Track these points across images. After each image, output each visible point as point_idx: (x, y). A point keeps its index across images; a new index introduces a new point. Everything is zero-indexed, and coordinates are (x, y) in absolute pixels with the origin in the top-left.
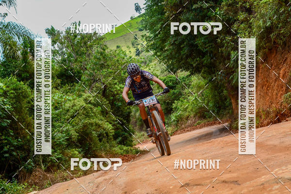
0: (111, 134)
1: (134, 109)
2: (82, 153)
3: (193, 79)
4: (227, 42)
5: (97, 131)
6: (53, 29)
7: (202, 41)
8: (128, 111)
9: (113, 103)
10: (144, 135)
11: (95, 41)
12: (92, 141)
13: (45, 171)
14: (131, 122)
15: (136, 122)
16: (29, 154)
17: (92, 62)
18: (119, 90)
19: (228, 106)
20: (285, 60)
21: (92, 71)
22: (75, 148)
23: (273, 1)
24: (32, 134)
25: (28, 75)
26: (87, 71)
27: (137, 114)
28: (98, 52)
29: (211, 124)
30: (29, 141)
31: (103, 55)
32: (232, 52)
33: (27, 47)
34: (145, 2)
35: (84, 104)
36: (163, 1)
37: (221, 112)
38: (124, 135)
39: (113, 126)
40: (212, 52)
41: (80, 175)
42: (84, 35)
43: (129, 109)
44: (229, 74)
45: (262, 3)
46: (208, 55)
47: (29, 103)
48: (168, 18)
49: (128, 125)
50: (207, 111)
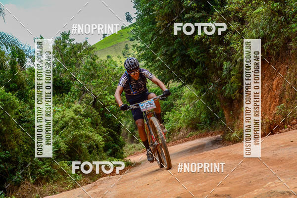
0: (101, 146)
1: (124, 121)
3: (185, 89)
4: (219, 52)
5: (87, 143)
7: (194, 51)
9: (103, 114)
10: (135, 147)
11: (85, 51)
12: (81, 153)
13: (34, 184)
14: (122, 134)
15: (127, 134)
16: (17, 166)
17: (82, 72)
18: (110, 101)
20: (279, 70)
22: (65, 160)
23: (266, 11)
24: (20, 146)
25: (16, 86)
26: (77, 82)
27: (128, 126)
28: (88, 62)
29: (204, 136)
30: (17, 153)
31: (94, 65)
32: (225, 62)
33: (15, 57)
34: (136, 11)
35: (74, 115)
36: (155, 11)
37: (213, 123)
38: (115, 146)
39: (103, 137)
40: (204, 62)
41: (70, 187)
42: (74, 45)
43: (120, 120)
44: (221, 84)
45: (254, 13)
46: (201, 65)
47: (17, 114)
48: (160, 27)
49: (119, 137)
50: (198, 123)
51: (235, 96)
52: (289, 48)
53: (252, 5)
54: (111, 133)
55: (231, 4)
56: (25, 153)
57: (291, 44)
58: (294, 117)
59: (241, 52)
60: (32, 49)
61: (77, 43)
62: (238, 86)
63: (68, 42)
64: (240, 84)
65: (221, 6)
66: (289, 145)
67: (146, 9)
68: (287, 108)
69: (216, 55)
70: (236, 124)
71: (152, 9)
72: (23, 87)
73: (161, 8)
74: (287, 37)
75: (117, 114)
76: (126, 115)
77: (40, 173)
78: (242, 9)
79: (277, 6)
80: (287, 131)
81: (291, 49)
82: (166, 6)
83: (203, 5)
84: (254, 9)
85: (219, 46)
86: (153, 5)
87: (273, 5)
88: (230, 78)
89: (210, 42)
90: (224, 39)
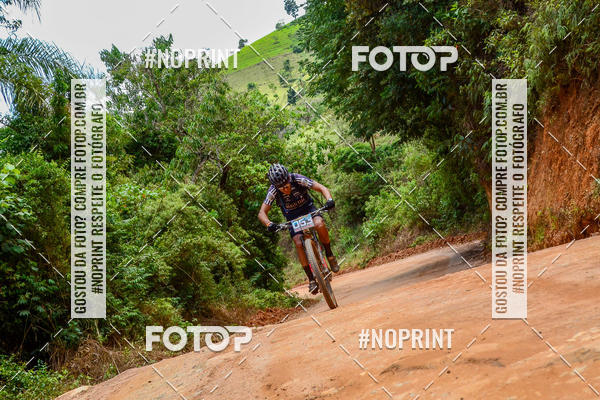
0: (240, 267)
2: (180, 306)
3: (406, 149)
4: (475, 72)
5: (210, 261)
6: (115, 51)
9: (241, 201)
11: (203, 75)
12: (200, 282)
13: (105, 344)
14: (280, 241)
17: (198, 118)
18: (254, 176)
19: (479, 206)
21: (198, 138)
22: (166, 297)
26: (187, 138)
28: (210, 98)
31: (221, 103)
33: (62, 89)
35: (183, 205)
37: (465, 218)
39: (242, 249)
40: (444, 93)
44: (480, 138)
46: (438, 99)
48: (354, 24)
49: (274, 248)
50: (435, 217)
54: (258, 239)
59: (520, 72)
60: (95, 72)
69: (469, 79)
77: (117, 322)
85: (474, 59)
90: (485, 45)
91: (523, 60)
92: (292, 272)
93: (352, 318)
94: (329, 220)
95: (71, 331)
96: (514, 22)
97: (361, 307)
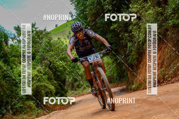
0: (54, 92)
1: (68, 77)
2: (35, 104)
3: (104, 59)
4: (125, 37)
5: (45, 90)
6: (18, 27)
7: (110, 36)
8: (64, 78)
9: (55, 73)
10: (74, 93)
11: (44, 35)
12: (42, 96)
13: (12, 114)
14: (66, 85)
15: (69, 85)
16: (2, 104)
17: (42, 48)
18: (59, 65)
19: (125, 76)
20: (161, 48)
21: (42, 53)
22: (31, 101)
23: (154, 13)
24: (5, 92)
25: (3, 55)
26: (39, 53)
27: (70, 80)
28: (46, 42)
29: (115, 87)
30: (2, 96)
31: (50, 43)
32: (128, 43)
33: (2, 38)
34: (76, 11)
35: (37, 73)
36: (87, 11)
37: (121, 79)
38: (62, 92)
39: (55, 87)
40: (116, 43)
41: (34, 117)
42: (38, 31)
43: (65, 76)
44: (126, 56)
45: (147, 14)
46: (114, 44)
47: (3, 72)
48: (90, 21)
49: (64, 87)
50: (112, 79)
51: (134, 63)
52: (167, 35)
53: (145, 9)
54: (60, 84)
55: (132, 8)
56: (7, 96)
57: (168, 33)
58: (170, 76)
59: (138, 37)
60: (12, 33)
61: (40, 30)
62: (136, 57)
63: (34, 29)
64: (137, 56)
65: (127, 9)
66: (166, 94)
67: (82, 10)
68: (166, 71)
69: (123, 39)
70: (135, 80)
71: (85, 11)
72: (7, 56)
73: (91, 10)
74: (166, 28)
75: (63, 73)
76: (69, 73)
77: (16, 108)
78: (139, 11)
79: (160, 10)
80: (165, 85)
81: (168, 36)
82: (93, 9)
83: (116, 9)
84: (146, 11)
85: (125, 33)
86: (86, 8)
87: (158, 9)
88: (132, 52)
89: (120, 31)
90: (128, 29)
91: (139, 34)
92: (69, 94)
93: (87, 109)
94: (81, 79)
95: (2, 110)
96: (137, 23)
97: (90, 106)
